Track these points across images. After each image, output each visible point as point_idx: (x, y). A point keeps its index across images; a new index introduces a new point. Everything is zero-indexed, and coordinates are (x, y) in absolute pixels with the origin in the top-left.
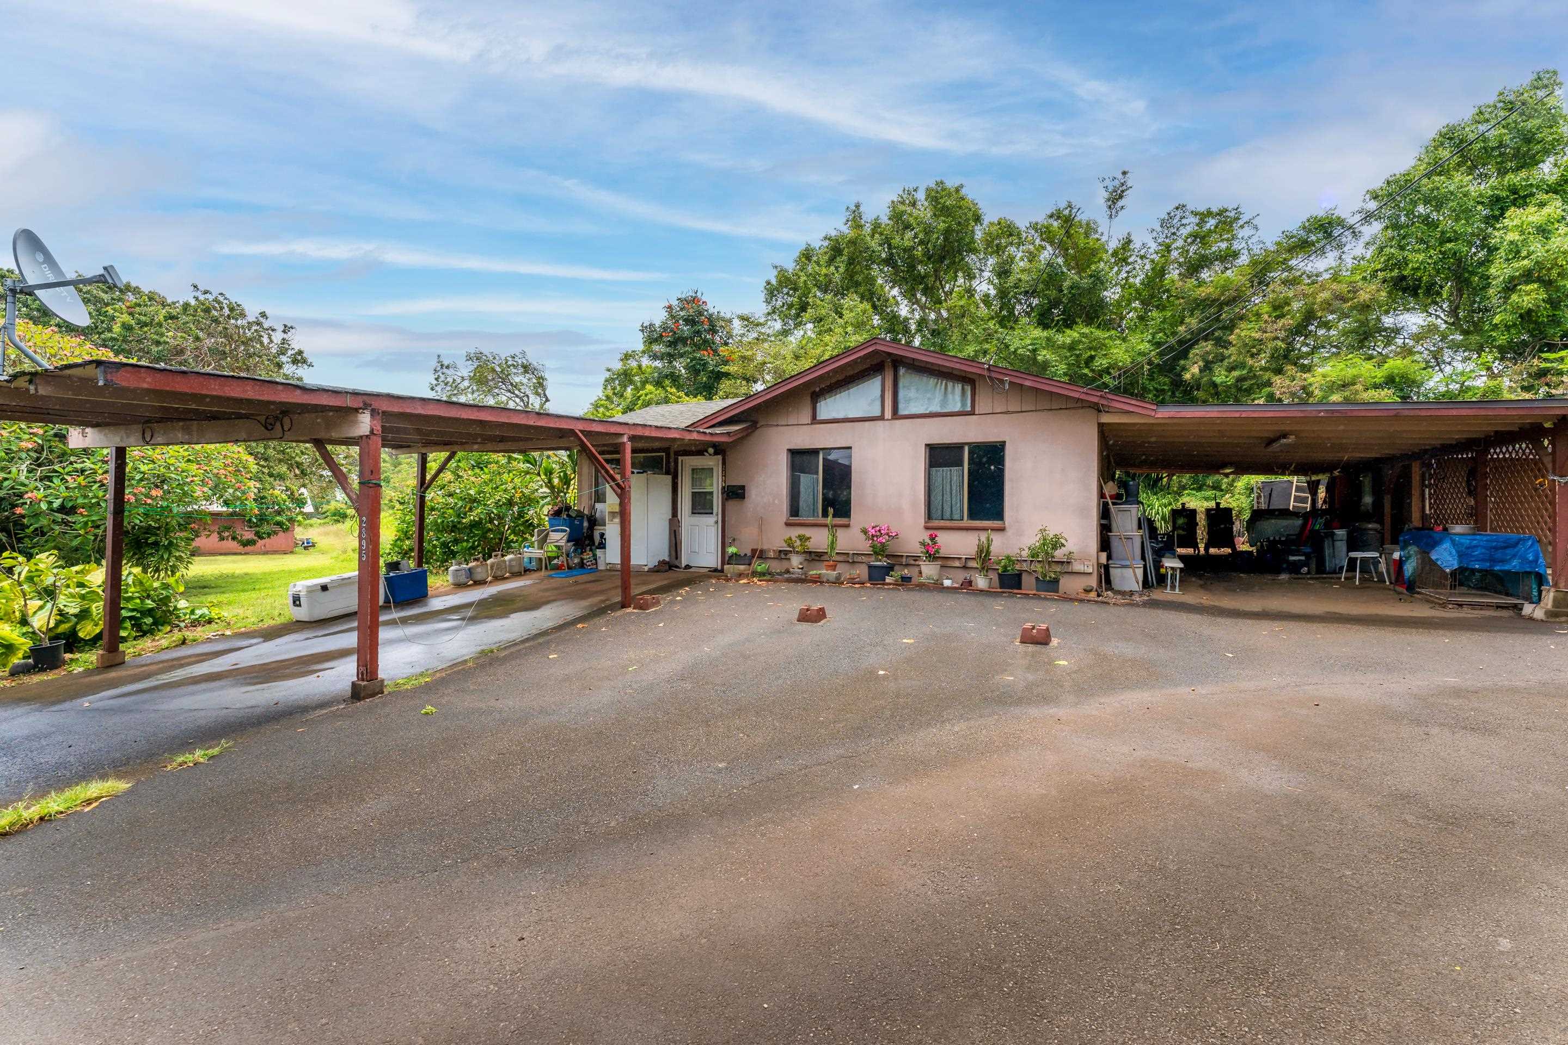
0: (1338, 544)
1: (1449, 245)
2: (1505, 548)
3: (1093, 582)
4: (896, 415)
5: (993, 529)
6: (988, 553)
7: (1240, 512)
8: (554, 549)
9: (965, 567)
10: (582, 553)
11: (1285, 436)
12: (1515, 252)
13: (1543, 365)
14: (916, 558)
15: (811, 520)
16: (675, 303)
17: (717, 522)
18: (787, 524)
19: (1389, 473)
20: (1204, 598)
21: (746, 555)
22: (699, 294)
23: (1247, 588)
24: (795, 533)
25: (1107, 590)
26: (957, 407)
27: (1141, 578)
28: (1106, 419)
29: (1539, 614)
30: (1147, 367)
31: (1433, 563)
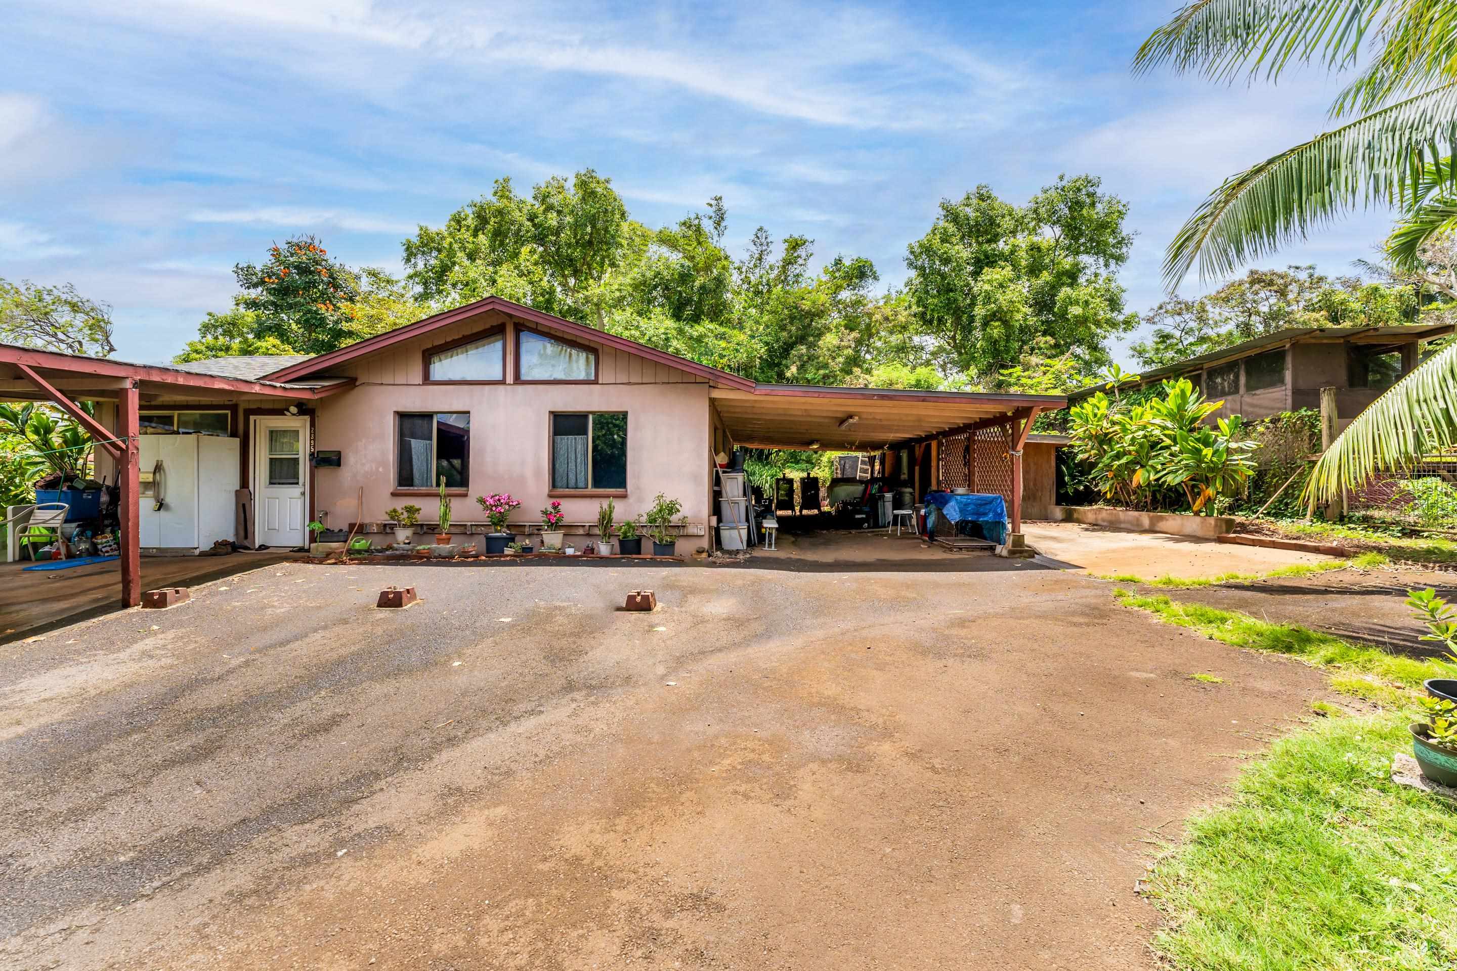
0: (887, 504)
1: (951, 294)
2: (986, 504)
3: (705, 543)
4: (518, 380)
5: (615, 497)
6: (610, 520)
7: (824, 481)
8: (45, 532)
9: (588, 535)
10: (94, 535)
11: (851, 417)
12: (988, 299)
13: (1001, 378)
14: (539, 528)
15: (424, 489)
16: (283, 246)
17: (303, 494)
18: (394, 495)
19: (919, 451)
20: (794, 554)
21: (341, 530)
22: (316, 243)
23: (827, 543)
24: (400, 504)
25: (717, 550)
26: (582, 376)
27: (745, 538)
28: (716, 394)
29: (1005, 553)
30: (758, 360)
31: (944, 517)
